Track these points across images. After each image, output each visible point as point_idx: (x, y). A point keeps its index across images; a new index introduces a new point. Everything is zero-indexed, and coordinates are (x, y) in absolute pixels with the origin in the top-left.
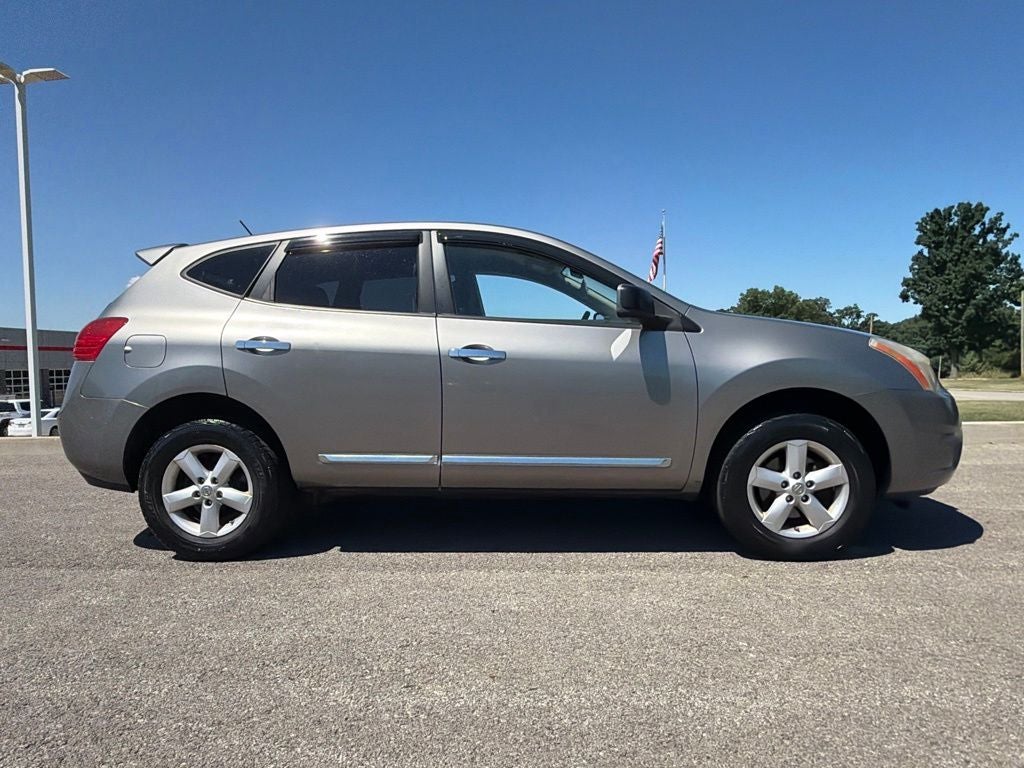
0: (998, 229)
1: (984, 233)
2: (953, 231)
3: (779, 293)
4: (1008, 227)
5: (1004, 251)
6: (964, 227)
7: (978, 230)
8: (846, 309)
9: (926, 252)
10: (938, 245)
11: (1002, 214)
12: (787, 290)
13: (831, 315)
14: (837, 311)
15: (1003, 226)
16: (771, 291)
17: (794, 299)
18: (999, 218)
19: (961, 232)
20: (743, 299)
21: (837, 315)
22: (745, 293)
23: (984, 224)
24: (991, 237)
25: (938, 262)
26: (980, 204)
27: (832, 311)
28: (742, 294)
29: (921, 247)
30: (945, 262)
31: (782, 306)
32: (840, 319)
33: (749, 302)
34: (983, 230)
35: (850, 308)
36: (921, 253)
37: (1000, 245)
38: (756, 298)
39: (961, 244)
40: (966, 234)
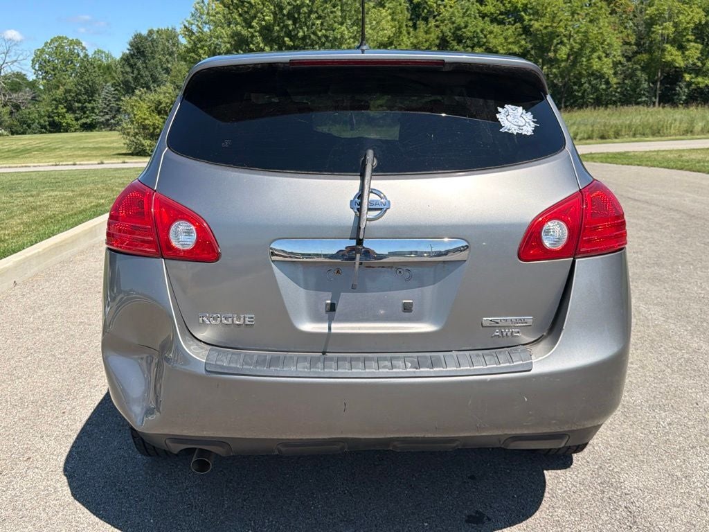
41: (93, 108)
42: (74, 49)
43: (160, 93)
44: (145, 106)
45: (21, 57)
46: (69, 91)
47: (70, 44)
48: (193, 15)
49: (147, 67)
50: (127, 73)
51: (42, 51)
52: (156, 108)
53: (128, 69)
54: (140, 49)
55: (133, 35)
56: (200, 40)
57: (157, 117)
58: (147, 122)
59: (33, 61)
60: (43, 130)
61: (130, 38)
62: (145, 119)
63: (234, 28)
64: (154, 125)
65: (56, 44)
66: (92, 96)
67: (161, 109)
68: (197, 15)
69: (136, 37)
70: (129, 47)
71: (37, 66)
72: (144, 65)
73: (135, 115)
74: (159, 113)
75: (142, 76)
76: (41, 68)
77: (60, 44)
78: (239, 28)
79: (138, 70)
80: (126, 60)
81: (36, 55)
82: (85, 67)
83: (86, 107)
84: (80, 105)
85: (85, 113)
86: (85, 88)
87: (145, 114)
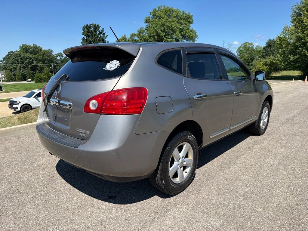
0: (103, 33)
1: (100, 34)
2: (92, 32)
3: (35, 47)
4: (105, 33)
5: (105, 40)
6: (95, 31)
7: (98, 33)
8: (58, 54)
9: (85, 38)
10: (88, 36)
11: (104, 29)
12: (38, 46)
13: (54, 56)
14: (55, 54)
15: (104, 32)
16: (32, 46)
17: (41, 50)
18: (103, 30)
19: (94, 33)
20: (21, 48)
21: (55, 56)
22: (21, 45)
23: (99, 31)
24: (102, 35)
25: (89, 41)
26: (98, 25)
27: (54, 54)
28: (20, 46)
29: (84, 36)
30: (91, 41)
31: (37, 52)
32: (56, 57)
33: (24, 49)
34: (99, 33)
35: (59, 54)
36: (84, 38)
37: (104, 38)
38: (26, 48)
39: (95, 36)
40: (95, 33)
41: (252, 64)
42: (250, 46)
43: (267, 59)
44: (261, 63)
45: (233, 49)
46: (245, 59)
47: (249, 44)
48: (282, 32)
49: (271, 50)
50: (264, 53)
51: (240, 47)
52: (265, 64)
53: (264, 51)
54: (270, 44)
55: (268, 40)
56: (283, 40)
57: (265, 67)
58: (261, 68)
59: (237, 50)
60: (235, 71)
61: (267, 41)
62: (260, 67)
63: (297, 35)
64: (263, 69)
65: (245, 45)
66: (252, 60)
67: (267, 64)
68: (284, 31)
69: (269, 40)
70: (266, 44)
71: (238, 52)
72: (270, 50)
73: (257, 66)
74: (266, 65)
75: (269, 54)
76: (239, 52)
77: (246, 45)
78: (299, 34)
79: (268, 52)
80: (264, 48)
81: (238, 48)
82: (251, 51)
83: (250, 64)
84: (248, 63)
85: (249, 66)
86: (250, 58)
87: (261, 66)
